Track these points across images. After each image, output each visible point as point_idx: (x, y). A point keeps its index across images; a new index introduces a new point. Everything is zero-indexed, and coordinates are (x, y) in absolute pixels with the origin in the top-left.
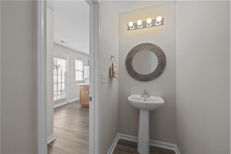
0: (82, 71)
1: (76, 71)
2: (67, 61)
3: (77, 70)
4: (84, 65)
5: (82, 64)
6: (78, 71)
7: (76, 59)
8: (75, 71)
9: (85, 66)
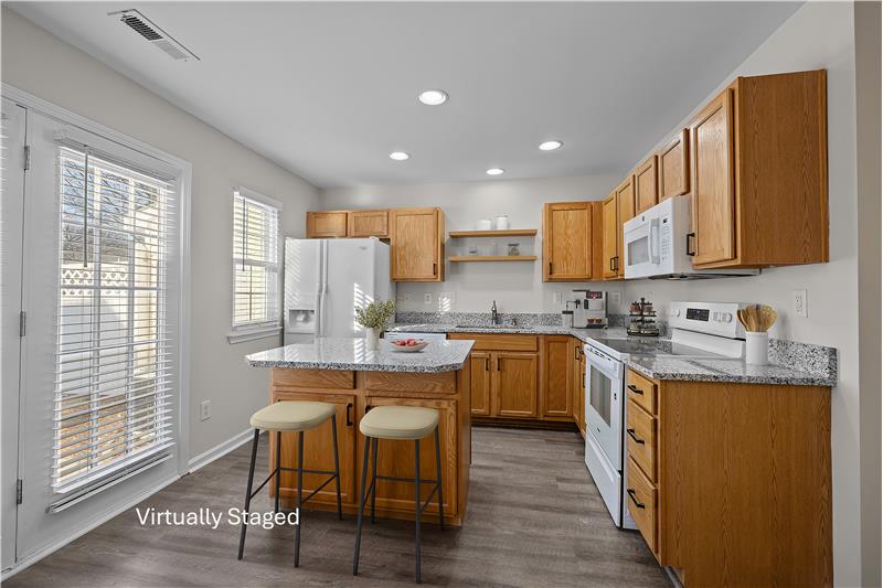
0: (270, 268)
1: (239, 267)
2: (177, 196)
3: (244, 262)
4: (284, 234)
5: (274, 223)
6: (247, 267)
7: (236, 194)
8: (231, 262)
9: (289, 241)
